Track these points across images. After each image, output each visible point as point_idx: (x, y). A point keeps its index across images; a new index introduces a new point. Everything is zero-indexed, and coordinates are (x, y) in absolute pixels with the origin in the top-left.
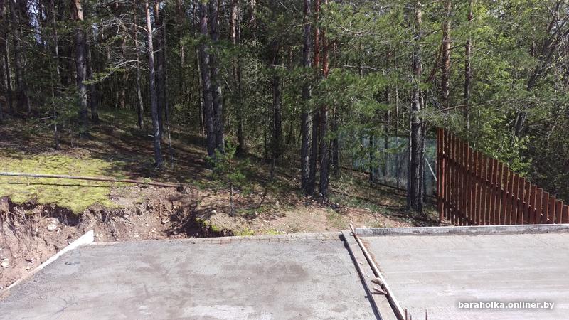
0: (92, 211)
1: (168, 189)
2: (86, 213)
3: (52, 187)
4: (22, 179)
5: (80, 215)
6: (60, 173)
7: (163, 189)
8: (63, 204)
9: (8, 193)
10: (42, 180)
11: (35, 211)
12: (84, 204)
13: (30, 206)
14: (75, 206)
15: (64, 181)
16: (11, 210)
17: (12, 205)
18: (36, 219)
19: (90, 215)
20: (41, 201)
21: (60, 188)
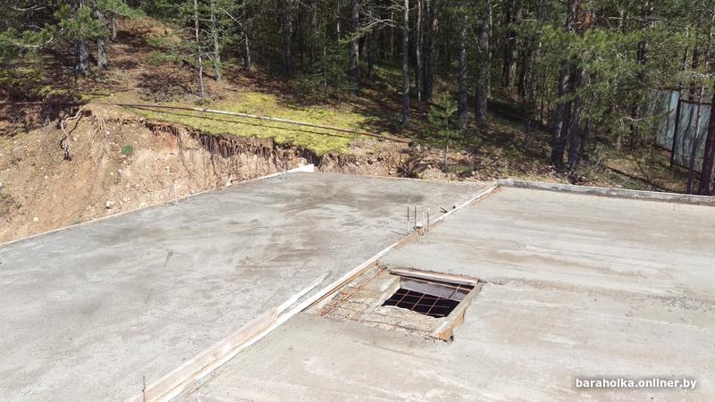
0: (331, 156)
1: (401, 144)
2: (326, 156)
3: (307, 134)
4: (289, 125)
5: (321, 157)
6: (318, 123)
7: (397, 143)
8: (310, 147)
9: (274, 135)
10: (303, 128)
11: (290, 151)
12: (326, 149)
13: (287, 146)
14: (318, 150)
15: (319, 130)
16: (274, 148)
17: (275, 144)
18: (290, 157)
19: (329, 159)
20: (295, 143)
21: (313, 135)
